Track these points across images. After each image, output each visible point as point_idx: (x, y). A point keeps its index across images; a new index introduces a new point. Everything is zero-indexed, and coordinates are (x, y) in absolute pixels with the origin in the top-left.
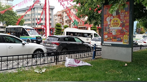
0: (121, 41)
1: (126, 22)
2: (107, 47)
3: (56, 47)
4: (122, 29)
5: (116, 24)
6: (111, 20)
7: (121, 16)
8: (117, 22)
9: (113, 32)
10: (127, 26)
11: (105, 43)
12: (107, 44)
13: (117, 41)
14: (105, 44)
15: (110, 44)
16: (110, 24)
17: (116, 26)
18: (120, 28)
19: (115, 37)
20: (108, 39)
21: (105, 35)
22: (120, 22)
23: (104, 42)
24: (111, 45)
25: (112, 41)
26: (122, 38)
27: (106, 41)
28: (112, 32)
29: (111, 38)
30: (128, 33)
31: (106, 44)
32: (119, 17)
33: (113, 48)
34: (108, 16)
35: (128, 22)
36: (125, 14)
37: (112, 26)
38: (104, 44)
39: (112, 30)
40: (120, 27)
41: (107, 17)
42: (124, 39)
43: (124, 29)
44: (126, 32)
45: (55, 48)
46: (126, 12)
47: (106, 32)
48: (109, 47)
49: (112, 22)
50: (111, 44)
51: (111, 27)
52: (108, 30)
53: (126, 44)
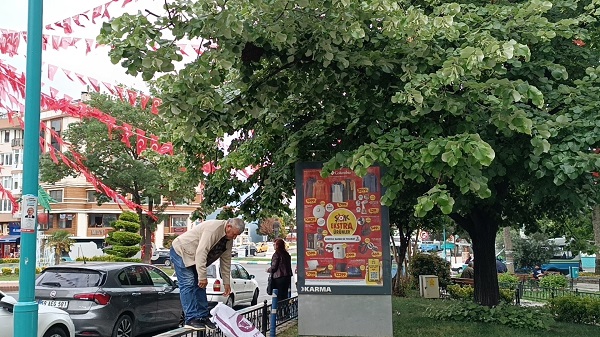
0: (361, 276)
1: (373, 223)
2: (316, 297)
3: (96, 311)
4: (362, 240)
5: (342, 227)
6: (327, 214)
7: (358, 204)
8: (348, 222)
9: (335, 249)
10: (375, 234)
11: (310, 286)
12: (317, 289)
13: (349, 277)
14: (312, 289)
15: (326, 287)
16: (325, 227)
17: (343, 232)
18: (357, 239)
19: (342, 266)
20: (319, 272)
21: (310, 258)
23: (307, 282)
24: (329, 289)
25: (334, 278)
26: (362, 268)
27: (314, 278)
28: (331, 249)
29: (330, 267)
30: (380, 253)
31: (314, 286)
32: (352, 207)
33: (337, 298)
34: (318, 203)
35: (379, 221)
36: (369, 200)
37: (331, 231)
38: (306, 289)
39: (333, 243)
40: (355, 237)
41: (314, 205)
42: (371, 271)
43: (367, 240)
44: (375, 249)
45: (90, 316)
46: (370, 193)
47: (312, 250)
48: (323, 297)
49: (331, 220)
50: (331, 287)
51: (329, 234)
52: (317, 244)
53: (375, 284)
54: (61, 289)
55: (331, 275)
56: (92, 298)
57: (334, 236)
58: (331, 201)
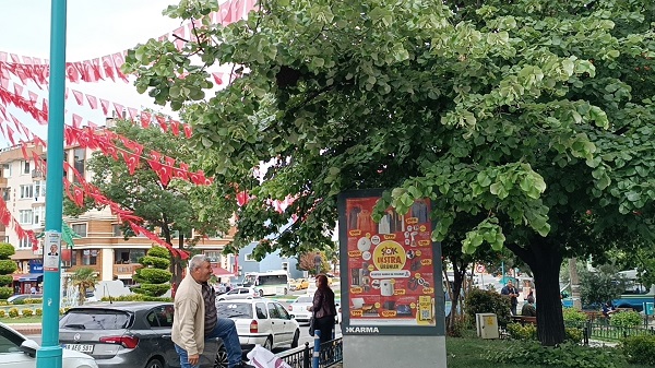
0: (411, 314)
1: (423, 257)
2: (362, 338)
4: (412, 276)
5: (390, 261)
6: (373, 247)
7: (407, 236)
8: (396, 255)
9: (382, 286)
10: (427, 269)
12: (363, 329)
13: (399, 316)
14: (357, 329)
15: (374, 327)
16: (371, 262)
17: (391, 267)
18: (406, 274)
19: (391, 304)
20: (365, 312)
21: (354, 296)
22: (404, 256)
23: (352, 322)
24: (376, 330)
25: (382, 317)
26: (413, 306)
27: (359, 317)
28: (378, 285)
29: (378, 305)
30: (432, 289)
31: (360, 327)
32: (400, 239)
33: (385, 339)
34: (363, 235)
35: (430, 254)
36: (419, 231)
37: (378, 265)
38: (351, 330)
39: (380, 279)
40: (404, 272)
41: (359, 237)
42: (422, 309)
43: (418, 275)
44: (427, 286)
45: (118, 360)
46: (420, 223)
47: (357, 287)
48: (370, 339)
49: (377, 254)
50: (379, 327)
51: (376, 269)
52: (363, 280)
53: (427, 324)
54: (86, 331)
55: (378, 313)
56: (119, 341)
57: (381, 271)
58: (377, 233)
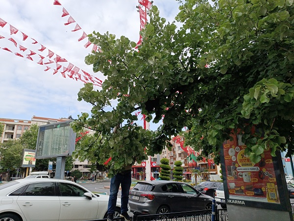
0: (263, 195)
1: (266, 158)
2: (237, 207)
3: (149, 203)
4: (261, 170)
5: (247, 161)
6: (237, 153)
9: (244, 176)
11: (232, 200)
12: (236, 202)
13: (256, 195)
14: (233, 202)
15: (242, 201)
16: (236, 162)
18: (257, 169)
19: (250, 187)
20: (237, 191)
21: (230, 181)
23: (231, 197)
24: (243, 203)
25: (246, 195)
26: (263, 189)
27: (234, 194)
28: (242, 176)
29: (243, 188)
30: (275, 179)
31: (234, 200)
33: (250, 209)
34: (231, 147)
38: (230, 201)
39: (242, 172)
40: (256, 167)
41: (228, 149)
42: (269, 191)
43: (264, 170)
44: (271, 177)
45: (146, 205)
47: (230, 176)
48: (241, 208)
49: (239, 157)
50: (245, 201)
51: (239, 166)
52: (233, 172)
53: (274, 202)
54: (139, 191)
55: (243, 193)
56: (147, 196)
57: (242, 167)
58: (237, 145)
